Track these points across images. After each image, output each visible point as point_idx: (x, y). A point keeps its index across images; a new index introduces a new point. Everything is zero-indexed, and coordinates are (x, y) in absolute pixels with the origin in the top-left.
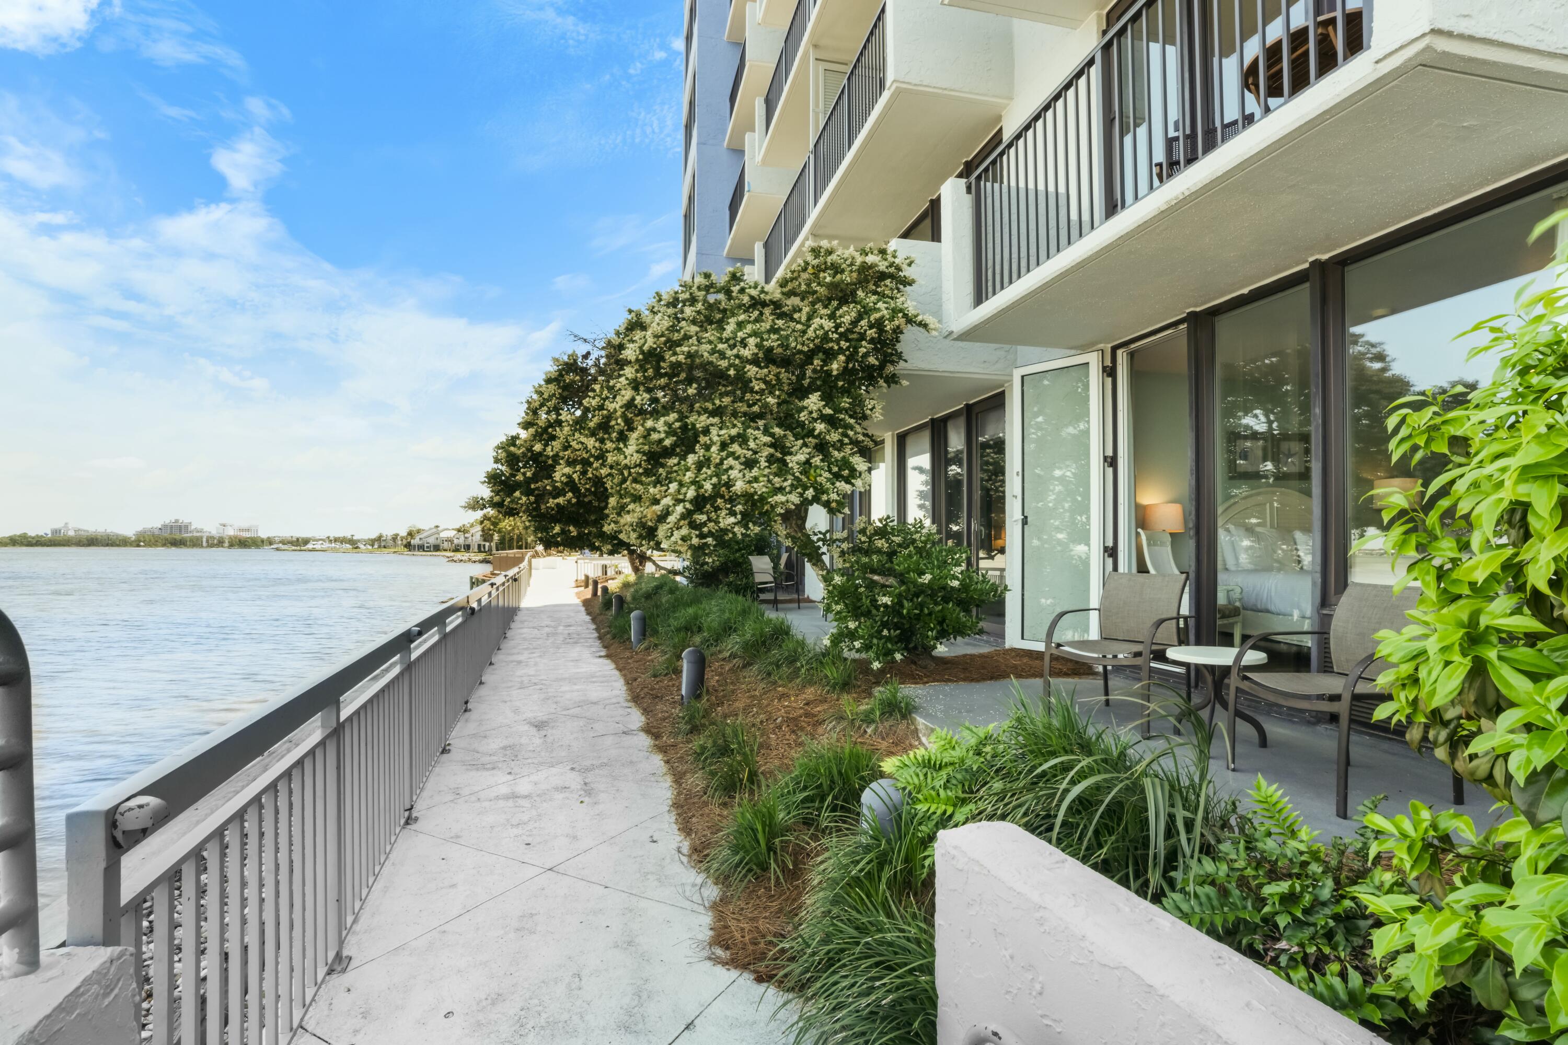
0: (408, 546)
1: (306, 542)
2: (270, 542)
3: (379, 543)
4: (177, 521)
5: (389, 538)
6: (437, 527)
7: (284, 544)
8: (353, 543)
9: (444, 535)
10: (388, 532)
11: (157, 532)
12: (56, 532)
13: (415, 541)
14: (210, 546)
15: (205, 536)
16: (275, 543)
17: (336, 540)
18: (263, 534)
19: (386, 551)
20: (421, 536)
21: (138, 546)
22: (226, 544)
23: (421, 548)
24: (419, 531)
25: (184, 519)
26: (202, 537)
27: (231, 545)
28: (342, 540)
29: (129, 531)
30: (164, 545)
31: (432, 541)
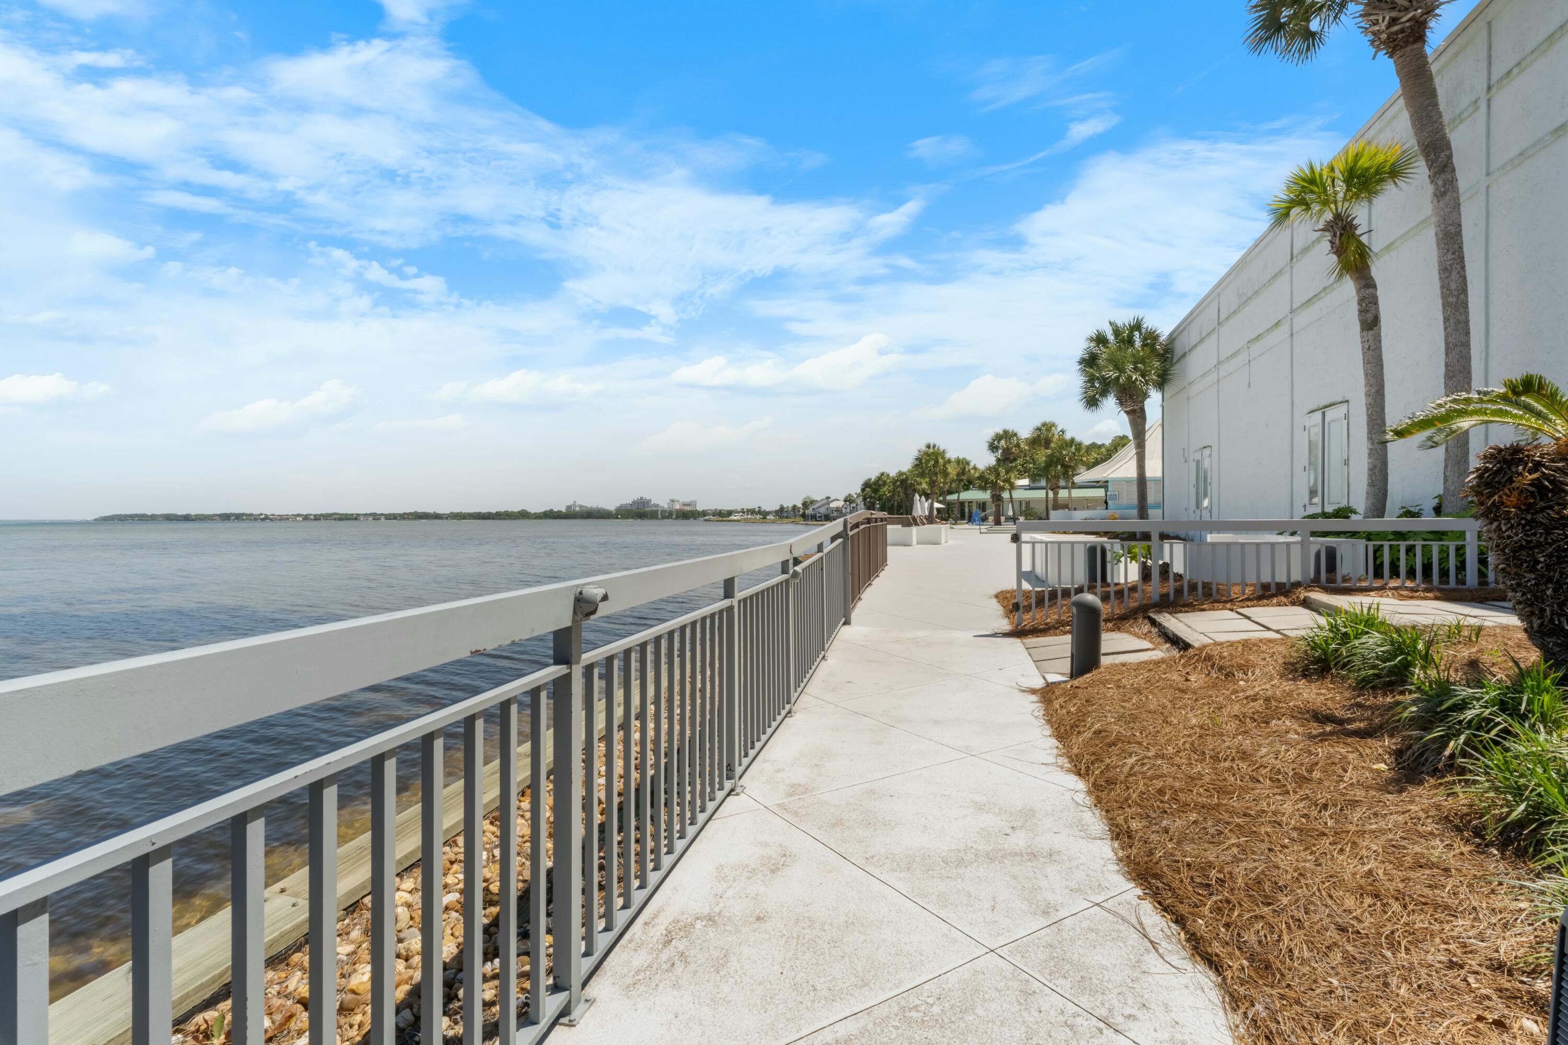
0: (804, 516)
1: (730, 513)
2: (704, 513)
3: (782, 514)
4: (642, 498)
5: (790, 509)
6: (828, 498)
7: (714, 515)
8: (764, 514)
9: (833, 505)
10: (788, 504)
11: (629, 508)
12: (568, 507)
13: (809, 511)
14: (664, 517)
15: (660, 509)
16: (708, 514)
17: (748, 511)
18: (700, 508)
19: (785, 520)
20: (814, 507)
21: (617, 518)
22: (674, 516)
23: (814, 517)
24: (813, 502)
25: (647, 496)
26: (657, 511)
27: (677, 517)
28: (752, 512)
29: (611, 507)
30: (633, 517)
31: (823, 510)
